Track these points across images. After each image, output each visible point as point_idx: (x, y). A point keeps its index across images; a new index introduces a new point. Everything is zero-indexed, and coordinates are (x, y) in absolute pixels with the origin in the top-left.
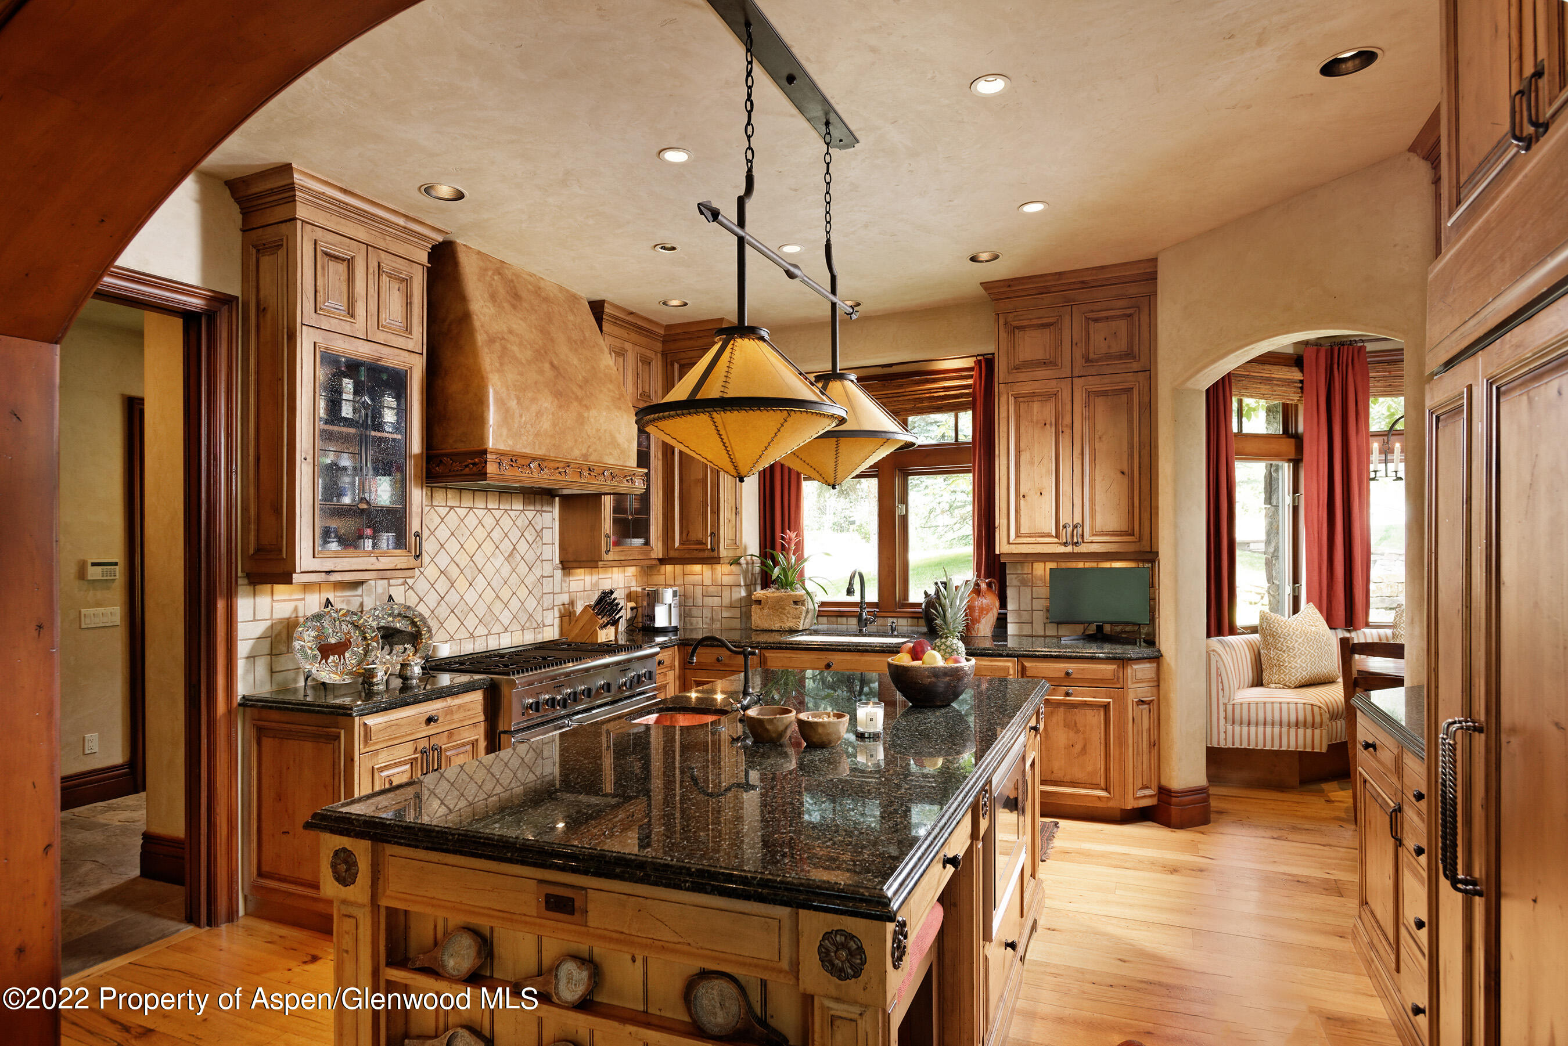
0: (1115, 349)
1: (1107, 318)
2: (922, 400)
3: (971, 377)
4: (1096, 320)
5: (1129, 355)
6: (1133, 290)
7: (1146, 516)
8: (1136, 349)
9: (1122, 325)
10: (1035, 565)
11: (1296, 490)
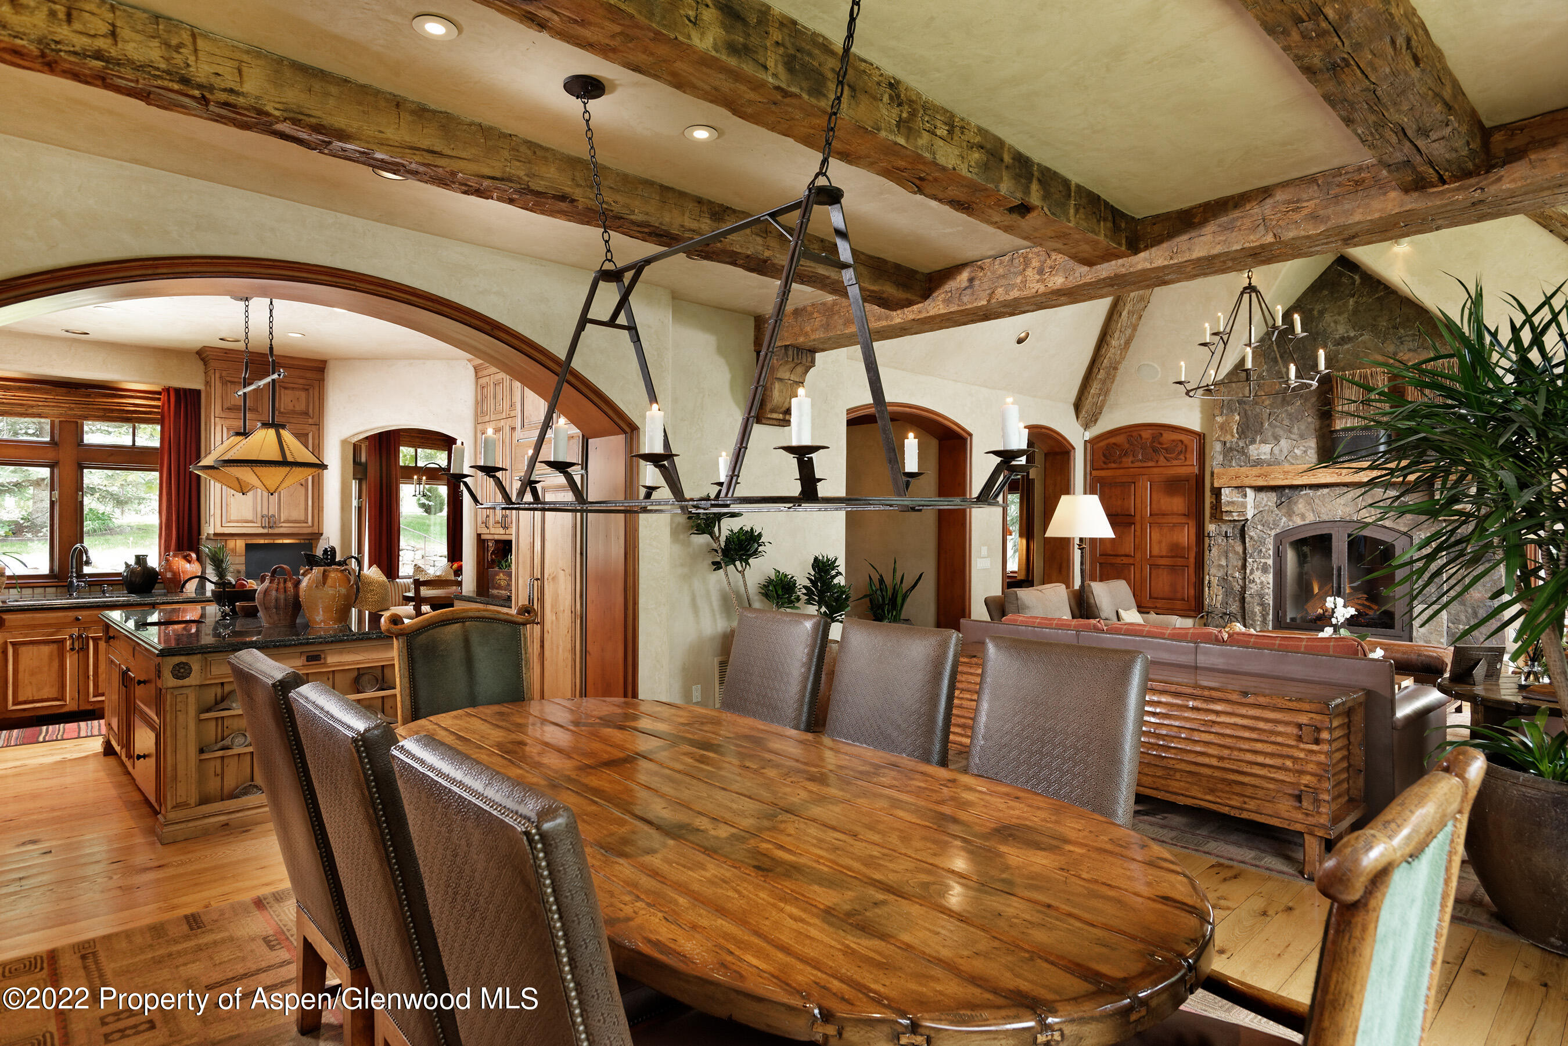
0: (298, 408)
1: (293, 389)
2: (112, 411)
3: (159, 399)
4: (285, 388)
5: (306, 414)
6: (309, 374)
7: (316, 512)
8: (311, 411)
9: (303, 395)
10: (229, 542)
11: (360, 497)
